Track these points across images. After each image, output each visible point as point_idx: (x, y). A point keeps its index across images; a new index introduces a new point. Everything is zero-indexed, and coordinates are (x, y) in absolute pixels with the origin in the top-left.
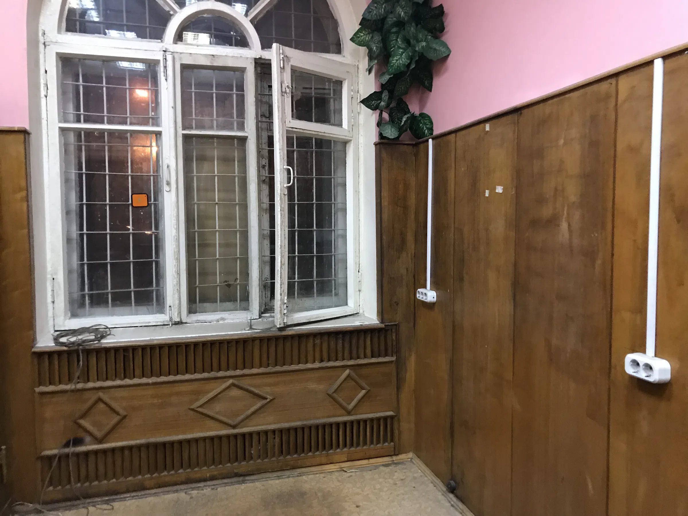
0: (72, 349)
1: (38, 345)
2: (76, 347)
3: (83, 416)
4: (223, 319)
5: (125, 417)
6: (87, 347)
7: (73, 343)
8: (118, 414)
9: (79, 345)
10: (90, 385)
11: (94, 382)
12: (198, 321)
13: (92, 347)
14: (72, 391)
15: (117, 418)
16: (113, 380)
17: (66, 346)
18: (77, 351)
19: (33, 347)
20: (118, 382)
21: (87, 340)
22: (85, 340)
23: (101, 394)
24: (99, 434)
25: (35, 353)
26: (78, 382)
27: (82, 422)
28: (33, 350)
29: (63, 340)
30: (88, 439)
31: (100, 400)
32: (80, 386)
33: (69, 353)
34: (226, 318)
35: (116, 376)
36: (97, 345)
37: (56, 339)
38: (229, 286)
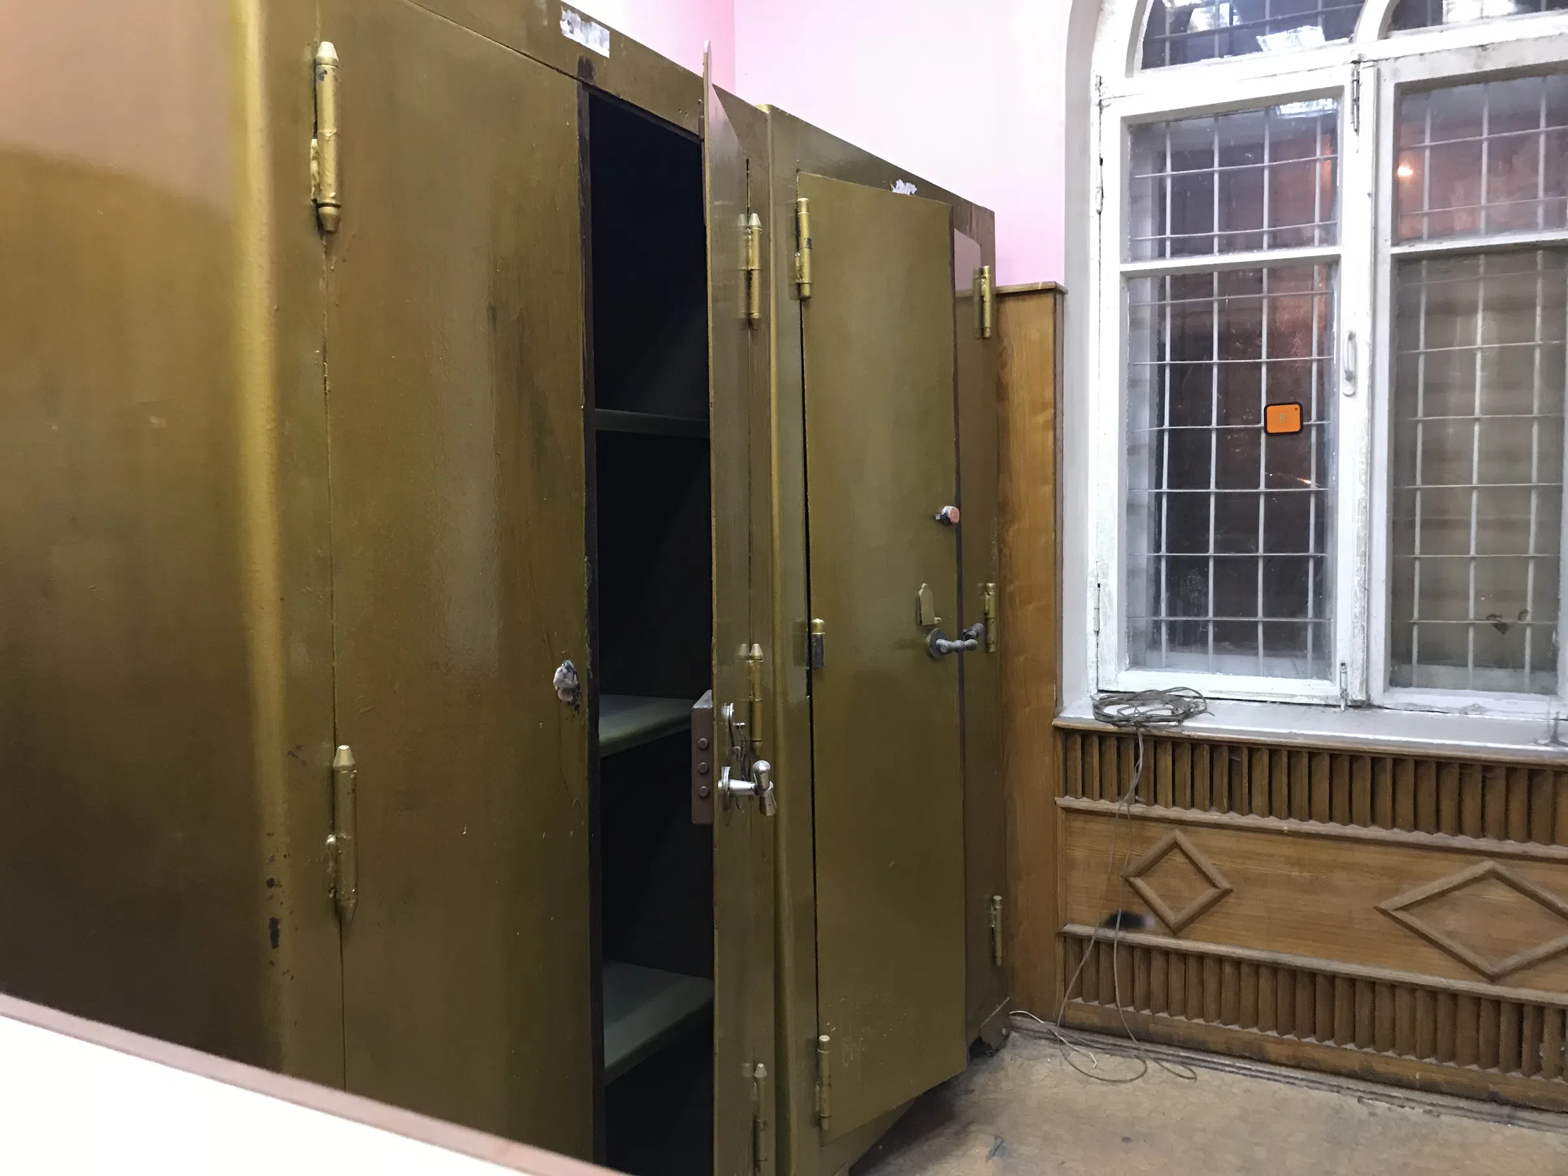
0: (1124, 730)
1: (1064, 715)
2: (1132, 729)
3: (1142, 873)
4: (1478, 709)
5: (1227, 892)
6: (1156, 732)
7: (1127, 719)
8: (1212, 883)
9: (1139, 724)
10: (1158, 811)
11: (1166, 806)
12: (1411, 707)
13: (1164, 733)
14: (1123, 816)
15: (1209, 893)
16: (1205, 810)
17: (1114, 724)
18: (1135, 736)
19: (1055, 716)
20: (1214, 816)
21: (1156, 716)
22: (1151, 716)
23: (1179, 835)
24: (1173, 917)
25: (1057, 729)
26: (1137, 801)
27: (1139, 882)
28: (1056, 722)
29: (1111, 710)
30: (1151, 921)
31: (1175, 845)
32: (1138, 809)
33: (1120, 738)
34: (1487, 706)
35: (1212, 803)
36: (1173, 730)
37: (1097, 707)
38: (1502, 628)
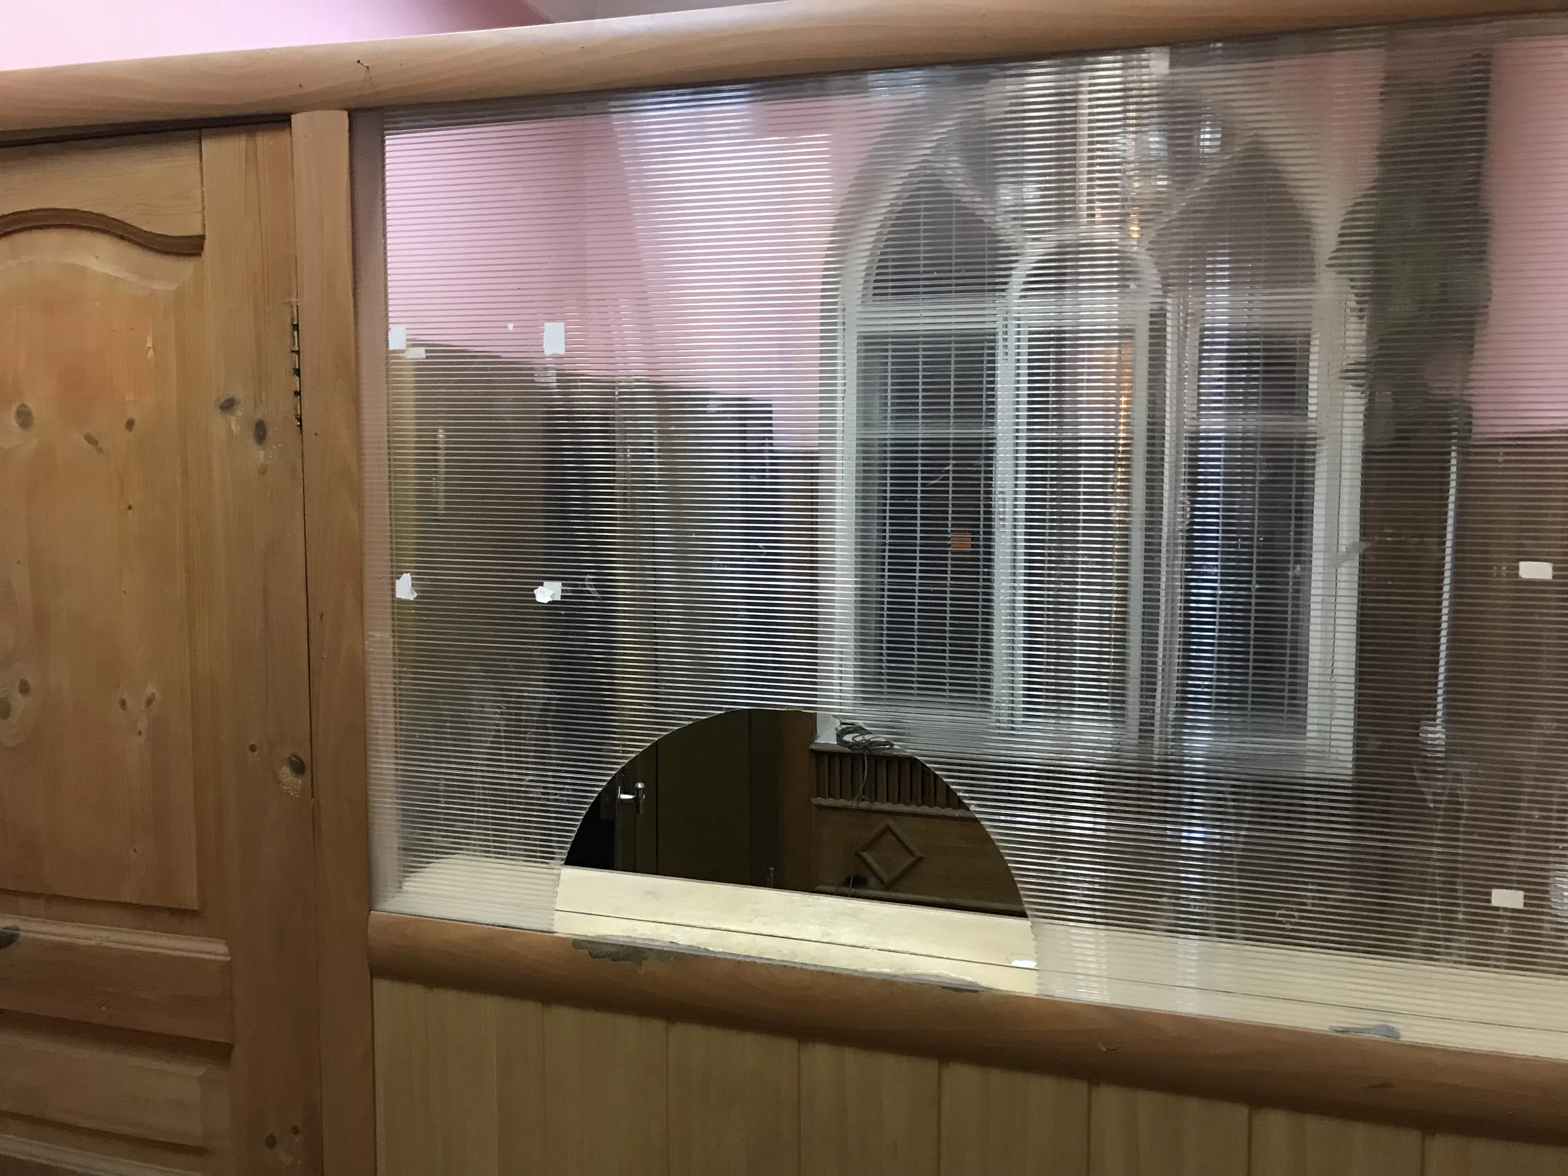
0: (855, 752)
1: (818, 741)
2: (861, 751)
3: (869, 846)
5: (920, 859)
6: (875, 753)
7: (858, 744)
8: (911, 853)
9: (865, 748)
10: (878, 806)
11: (882, 802)
13: (881, 753)
14: (854, 810)
15: (910, 860)
16: (907, 804)
17: (849, 747)
18: (862, 755)
19: (812, 742)
20: (912, 808)
21: (876, 742)
22: (873, 742)
23: (891, 822)
24: (886, 878)
25: (812, 751)
26: (864, 800)
27: (865, 854)
28: (813, 747)
29: (848, 738)
30: (872, 881)
31: (888, 829)
32: (864, 805)
33: (853, 757)
35: (912, 800)
36: (888, 752)
37: (840, 736)
